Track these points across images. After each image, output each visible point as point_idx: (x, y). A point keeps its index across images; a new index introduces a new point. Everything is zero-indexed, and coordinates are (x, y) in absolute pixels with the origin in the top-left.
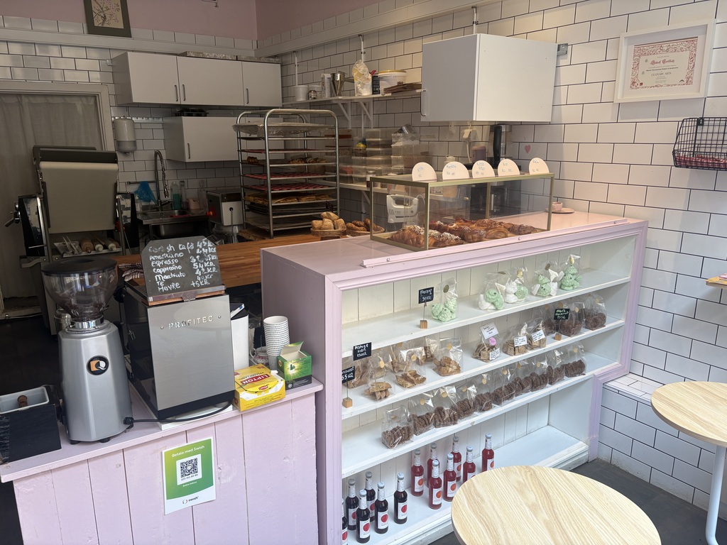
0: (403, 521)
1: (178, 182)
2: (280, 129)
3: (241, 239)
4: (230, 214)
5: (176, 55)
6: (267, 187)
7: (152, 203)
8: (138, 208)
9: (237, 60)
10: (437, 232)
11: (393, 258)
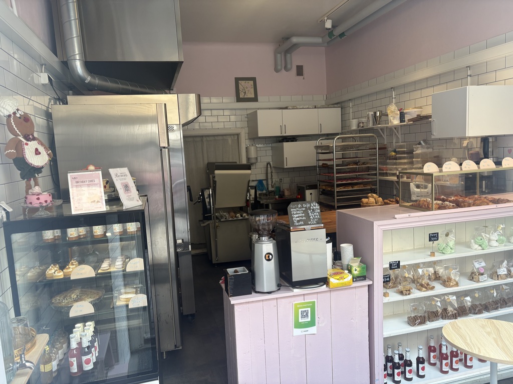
0: (423, 377)
1: (278, 180)
2: (343, 147)
4: (310, 197)
5: (282, 109)
6: (334, 180)
7: (264, 192)
8: (258, 195)
9: (315, 108)
10: (441, 202)
11: (412, 214)
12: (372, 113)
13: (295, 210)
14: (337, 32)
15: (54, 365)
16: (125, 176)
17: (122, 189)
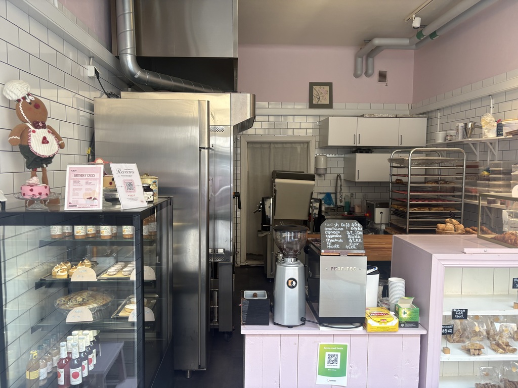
1: (349, 194)
2: (420, 161)
3: (386, 233)
4: (380, 216)
5: (358, 116)
6: (407, 199)
7: (332, 206)
8: (323, 209)
9: (396, 117)
11: (489, 250)
12: (463, 125)
13: (330, 229)
14: (427, 32)
15: (43, 373)
16: (130, 172)
17: (123, 188)
